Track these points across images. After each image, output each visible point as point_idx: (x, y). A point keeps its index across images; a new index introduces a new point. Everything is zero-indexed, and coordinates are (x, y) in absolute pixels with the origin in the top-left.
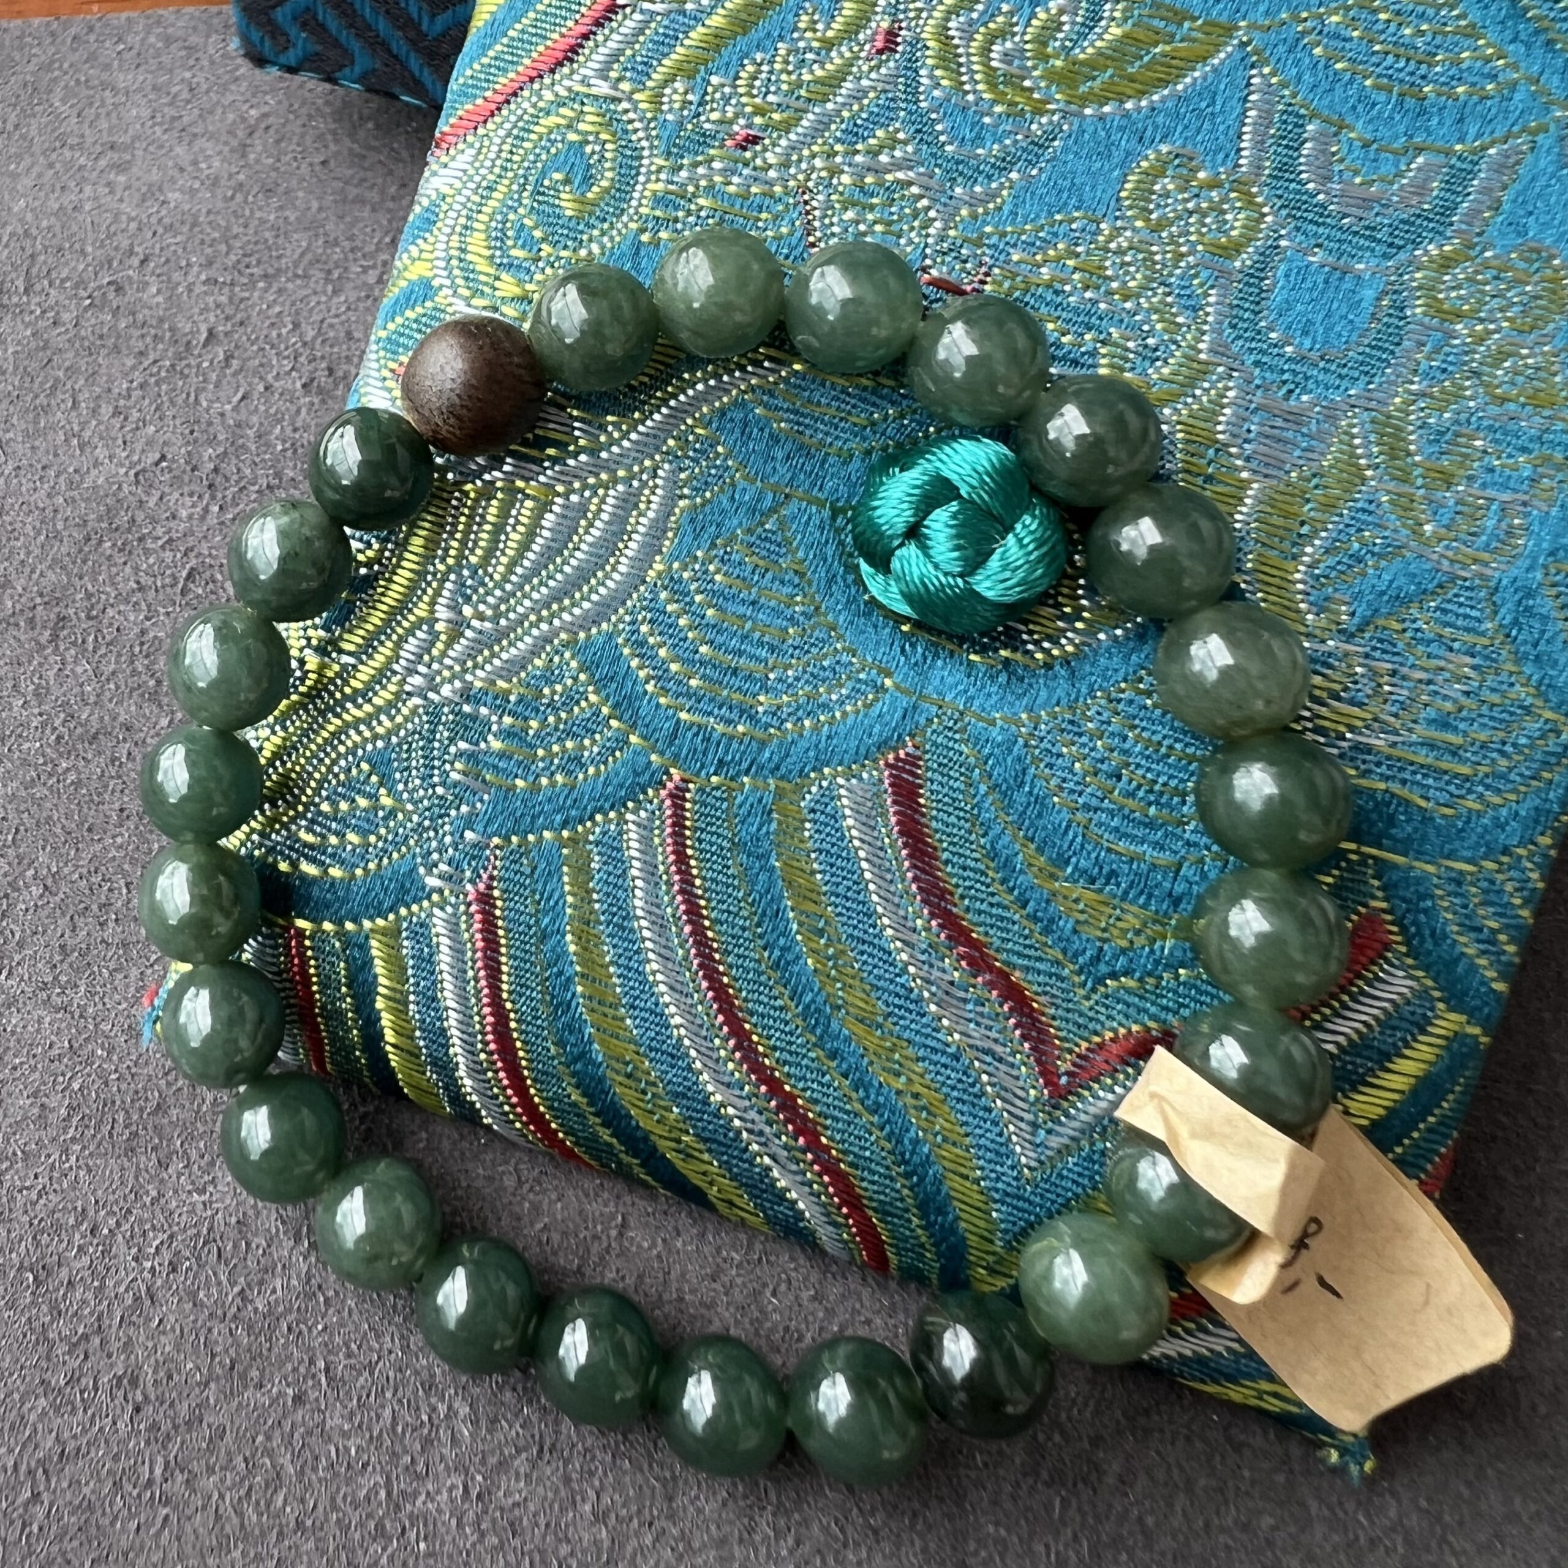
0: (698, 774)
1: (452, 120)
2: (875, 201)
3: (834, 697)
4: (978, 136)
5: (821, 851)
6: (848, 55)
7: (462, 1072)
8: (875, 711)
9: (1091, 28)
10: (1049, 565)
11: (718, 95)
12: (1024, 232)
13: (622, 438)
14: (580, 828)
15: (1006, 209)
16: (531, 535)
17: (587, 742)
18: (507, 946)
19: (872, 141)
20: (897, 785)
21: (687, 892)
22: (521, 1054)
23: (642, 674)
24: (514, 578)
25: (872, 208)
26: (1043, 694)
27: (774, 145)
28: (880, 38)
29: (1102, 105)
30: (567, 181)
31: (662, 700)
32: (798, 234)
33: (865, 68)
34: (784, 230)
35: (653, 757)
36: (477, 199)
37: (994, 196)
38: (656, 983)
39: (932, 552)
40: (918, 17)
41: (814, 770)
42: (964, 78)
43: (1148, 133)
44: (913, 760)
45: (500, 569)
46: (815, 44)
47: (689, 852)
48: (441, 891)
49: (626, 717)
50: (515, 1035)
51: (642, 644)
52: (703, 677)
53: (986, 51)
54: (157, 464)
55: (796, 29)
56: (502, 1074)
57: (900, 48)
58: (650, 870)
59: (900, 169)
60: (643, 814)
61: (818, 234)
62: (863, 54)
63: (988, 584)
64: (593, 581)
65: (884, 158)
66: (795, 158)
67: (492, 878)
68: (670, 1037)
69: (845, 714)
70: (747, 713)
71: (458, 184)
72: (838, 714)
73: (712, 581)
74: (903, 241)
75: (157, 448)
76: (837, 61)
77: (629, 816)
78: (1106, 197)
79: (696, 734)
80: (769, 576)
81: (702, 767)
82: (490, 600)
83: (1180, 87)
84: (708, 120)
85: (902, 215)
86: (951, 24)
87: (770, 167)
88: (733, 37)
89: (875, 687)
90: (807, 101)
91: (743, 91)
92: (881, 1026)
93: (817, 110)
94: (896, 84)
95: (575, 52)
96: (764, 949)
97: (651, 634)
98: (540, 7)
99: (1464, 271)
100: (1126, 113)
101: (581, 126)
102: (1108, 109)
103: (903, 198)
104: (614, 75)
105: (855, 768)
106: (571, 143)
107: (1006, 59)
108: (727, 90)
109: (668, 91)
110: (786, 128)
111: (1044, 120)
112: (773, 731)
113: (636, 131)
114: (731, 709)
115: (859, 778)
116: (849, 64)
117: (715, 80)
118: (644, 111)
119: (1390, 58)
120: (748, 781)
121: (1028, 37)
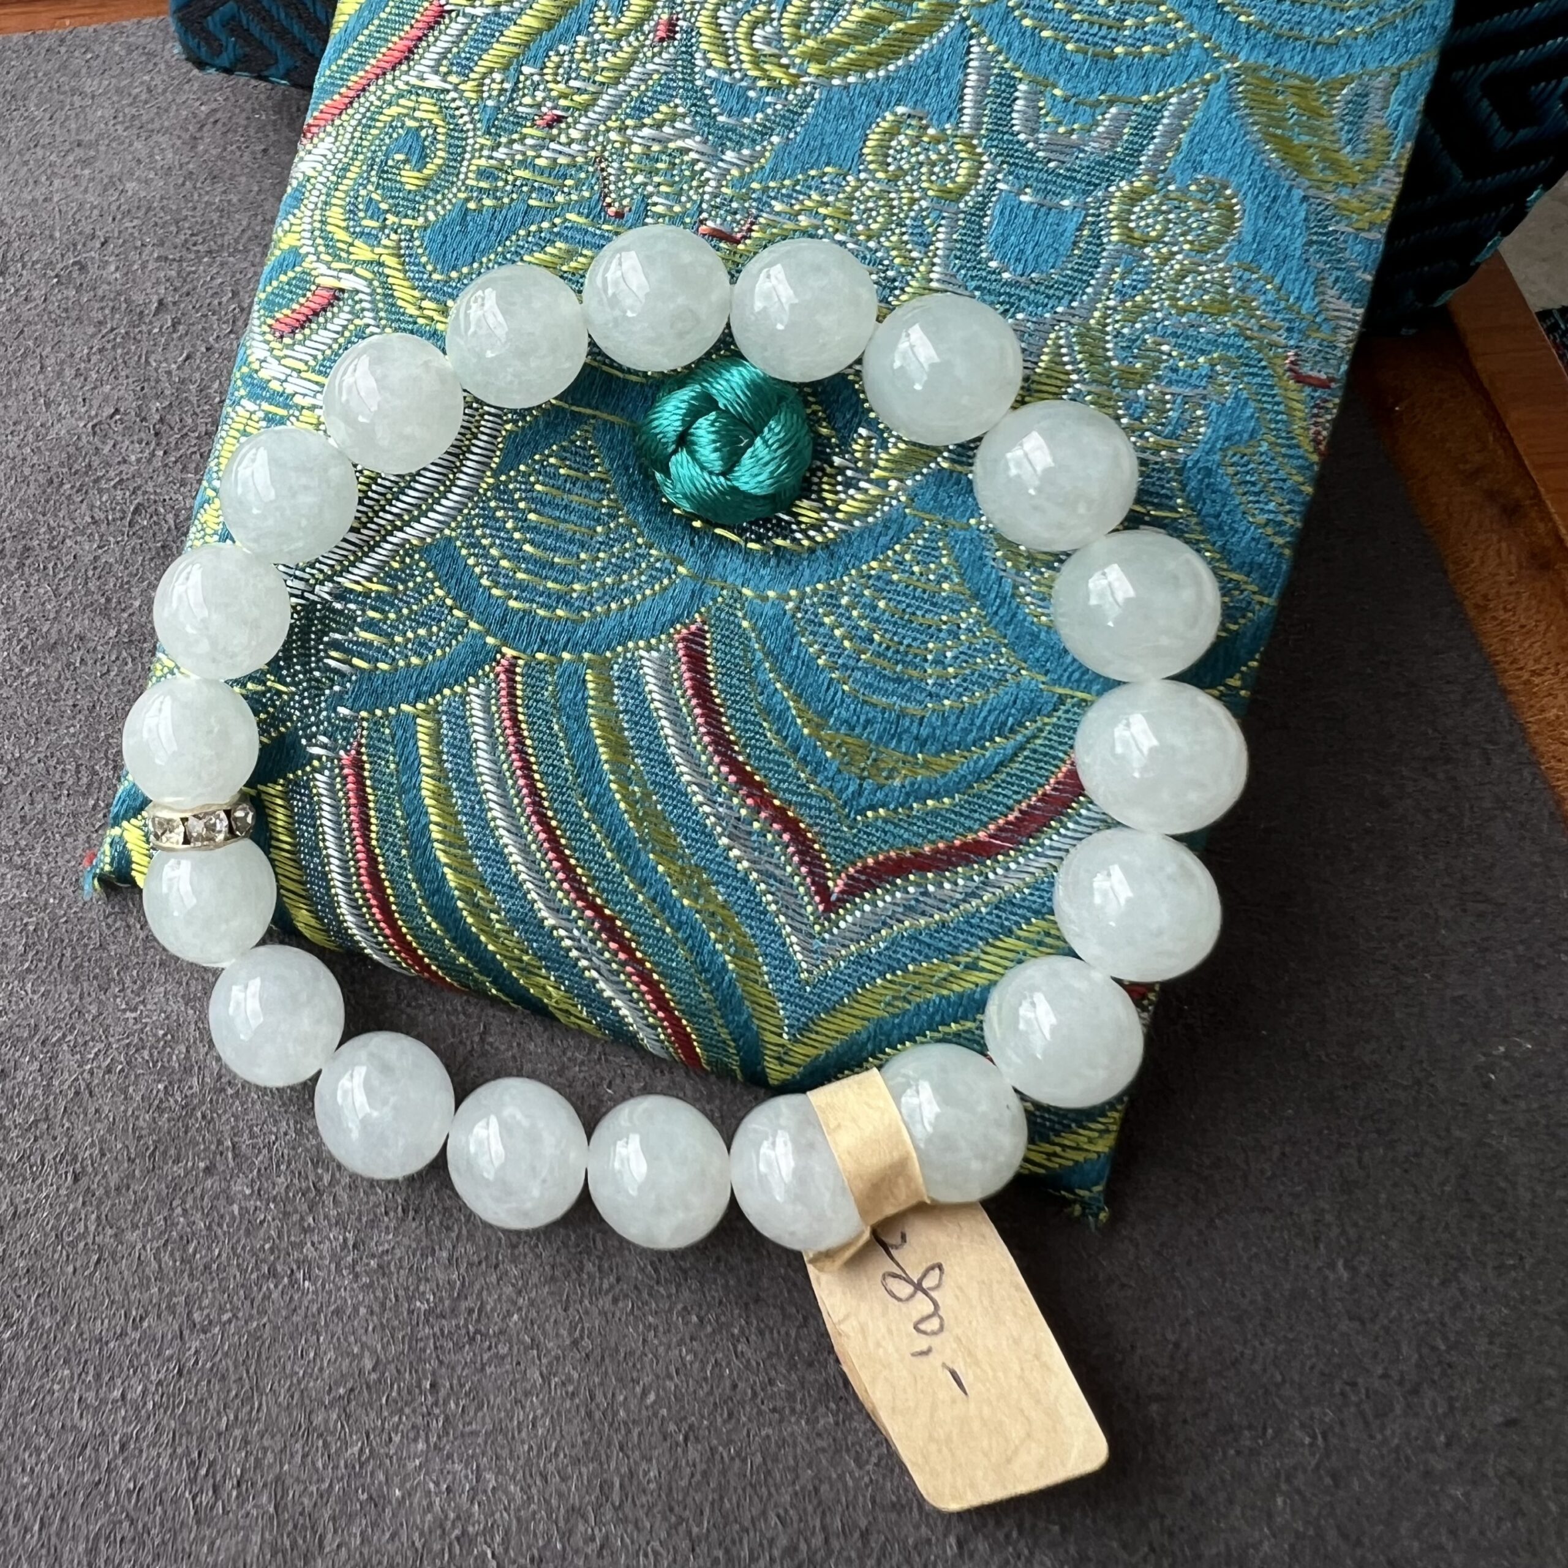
0: (524, 651)
1: (316, 114)
2: (660, 165)
3: (635, 583)
4: (744, 107)
5: (626, 711)
6: (635, 44)
7: (344, 909)
8: (669, 593)
9: (836, 12)
10: (790, 463)
11: (528, 83)
12: (783, 186)
14: (431, 701)
15: (768, 167)
17: (435, 629)
18: (376, 802)
19: (657, 116)
20: (690, 654)
21: (521, 751)
22: (389, 891)
23: (477, 570)
25: (657, 172)
26: (806, 573)
27: (576, 122)
28: (661, 28)
29: (846, 76)
30: (407, 161)
31: (496, 592)
32: (596, 197)
33: (649, 54)
34: (586, 194)
35: (490, 640)
36: (334, 179)
37: (755, 157)
38: (497, 827)
39: (698, 456)
40: (693, 9)
41: (619, 644)
42: (732, 59)
43: (885, 100)
44: (701, 634)
46: (608, 36)
47: (521, 717)
48: (319, 758)
49: (465, 606)
50: (383, 876)
51: (477, 544)
52: (527, 571)
53: (750, 35)
54: (112, 417)
56: (374, 910)
57: (678, 36)
58: (490, 732)
59: (680, 137)
60: (482, 687)
61: (613, 195)
62: (648, 42)
63: (744, 479)
64: (437, 495)
65: (667, 129)
66: (593, 132)
67: (360, 745)
68: (508, 872)
69: (644, 596)
70: (563, 599)
71: (319, 167)
72: (639, 597)
73: (532, 490)
74: (683, 199)
75: (112, 403)
76: (626, 49)
77: (471, 690)
78: (850, 155)
79: (522, 619)
80: (579, 484)
81: (528, 644)
83: (912, 58)
84: (521, 104)
85: (682, 177)
86: (721, 14)
87: (571, 141)
88: (540, 32)
89: (669, 574)
90: (603, 84)
91: (549, 78)
92: (682, 857)
93: (611, 91)
94: (675, 67)
95: (411, 51)
96: (584, 796)
97: (484, 536)
98: (383, 15)
99: (1151, 202)
100: (866, 82)
101: (417, 114)
102: (851, 79)
103: (682, 162)
104: (443, 69)
105: (653, 641)
106: (409, 129)
107: (767, 42)
108: (536, 78)
109: (487, 81)
110: (586, 108)
111: (799, 91)
112: (586, 614)
113: (462, 116)
114: (549, 596)
115: (658, 650)
116: (636, 52)
117: (526, 70)
118: (468, 99)
119: (1086, 24)
120: (566, 656)
121: (783, 22)
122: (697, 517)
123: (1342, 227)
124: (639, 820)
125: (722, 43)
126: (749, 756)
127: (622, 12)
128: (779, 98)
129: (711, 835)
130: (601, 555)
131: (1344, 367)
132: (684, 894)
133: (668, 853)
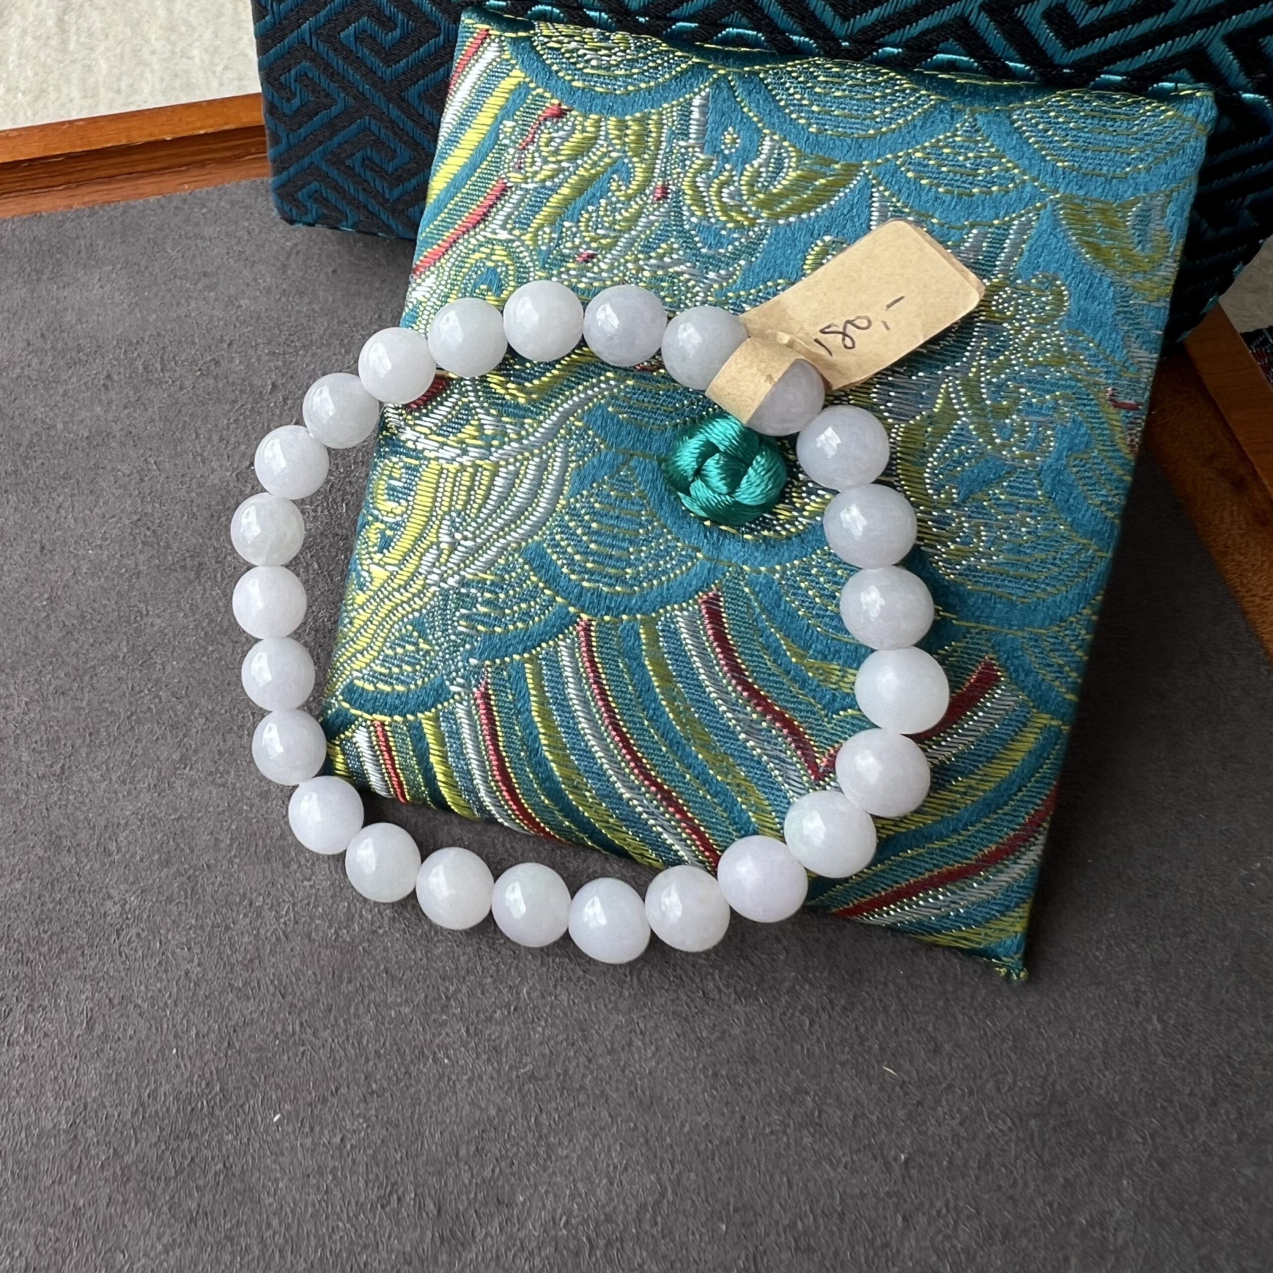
0: (596, 615)
1: (421, 258)
2: (664, 284)
3: (669, 566)
4: (719, 242)
5: (669, 653)
6: (641, 203)
7: (482, 794)
8: (693, 572)
9: (778, 174)
11: (569, 233)
12: (750, 294)
13: (535, 431)
14: (534, 652)
15: (739, 281)
16: (489, 489)
17: (532, 603)
18: (500, 721)
19: (660, 251)
20: (710, 611)
21: (598, 682)
22: (514, 780)
23: (559, 563)
24: (482, 515)
25: (663, 289)
26: (786, 554)
27: (604, 257)
28: (659, 191)
29: (788, 217)
30: (489, 290)
31: (573, 577)
33: (651, 209)
35: (570, 608)
36: (439, 303)
37: (730, 275)
38: (585, 734)
39: (710, 483)
40: (680, 178)
41: (661, 607)
42: (708, 210)
43: (816, 232)
44: (716, 598)
45: (474, 511)
46: (622, 199)
47: (597, 660)
48: (459, 693)
49: (552, 587)
50: (509, 770)
51: (558, 545)
52: (594, 562)
53: (719, 193)
55: (609, 190)
56: (505, 793)
57: (670, 196)
58: (575, 671)
59: (676, 264)
60: (568, 641)
62: (649, 202)
63: (743, 496)
64: (526, 513)
65: (667, 259)
66: (616, 264)
67: (487, 683)
68: (595, 764)
69: (676, 575)
70: (620, 579)
71: (428, 295)
72: (672, 575)
73: (593, 507)
76: (635, 207)
77: (560, 643)
78: (794, 268)
79: (593, 594)
80: (624, 501)
81: (598, 611)
82: (469, 528)
83: (832, 203)
84: (565, 248)
85: (680, 291)
86: (698, 179)
87: (602, 270)
88: (574, 199)
89: (691, 558)
90: (620, 231)
91: (582, 228)
92: (714, 748)
93: (626, 236)
94: (669, 216)
95: (485, 215)
96: (644, 710)
97: (562, 539)
98: (464, 190)
99: (1006, 292)
100: (802, 220)
101: (494, 258)
102: (792, 219)
103: (680, 281)
104: (509, 226)
105: (684, 605)
106: (489, 268)
107: (731, 196)
108: (574, 229)
109: (540, 233)
110: (610, 247)
111: (756, 229)
112: (636, 588)
113: (524, 257)
114: (611, 578)
115: (687, 610)
116: (642, 208)
117: (567, 224)
118: (528, 246)
119: (951, 174)
120: (625, 617)
121: (742, 182)
122: (706, 519)
123: (1139, 301)
124: (683, 726)
125: (699, 199)
126: (756, 678)
127: (630, 182)
128: (742, 233)
129: (733, 733)
130: (644, 548)
131: (1147, 394)
132: (718, 773)
133: (706, 746)
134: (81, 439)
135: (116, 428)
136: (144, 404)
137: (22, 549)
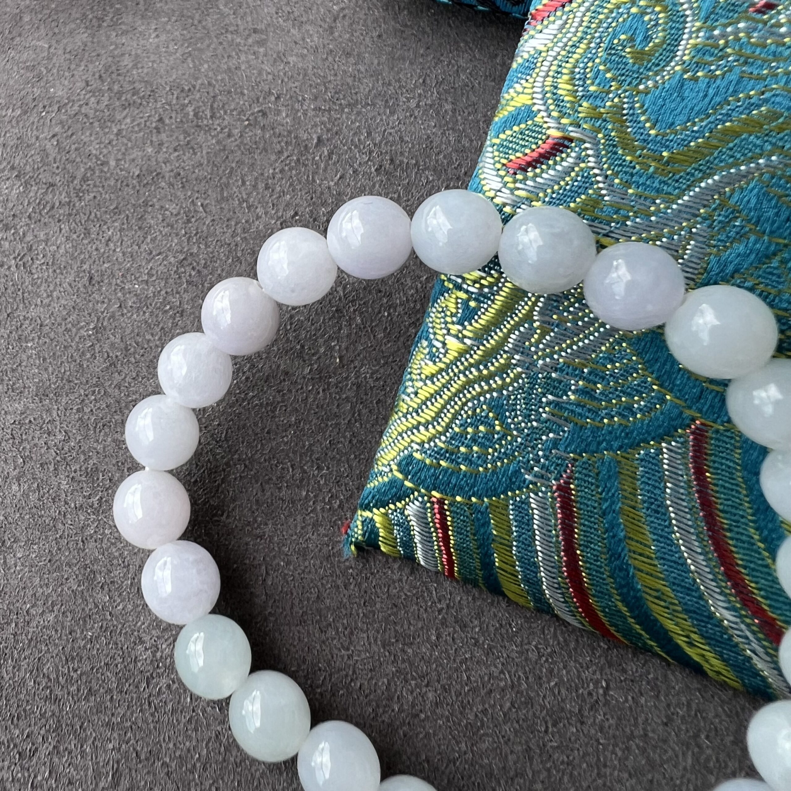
1: (544, 2)
14: (630, 451)
17: (637, 399)
18: (579, 518)
21: (703, 492)
22: (585, 580)
30: (631, 40)
36: (565, 53)
48: (535, 484)
50: (582, 569)
68: (687, 578)
71: (550, 44)
77: (664, 445)
134: (132, 177)
135: (166, 169)
136: (192, 148)
137: (70, 278)
